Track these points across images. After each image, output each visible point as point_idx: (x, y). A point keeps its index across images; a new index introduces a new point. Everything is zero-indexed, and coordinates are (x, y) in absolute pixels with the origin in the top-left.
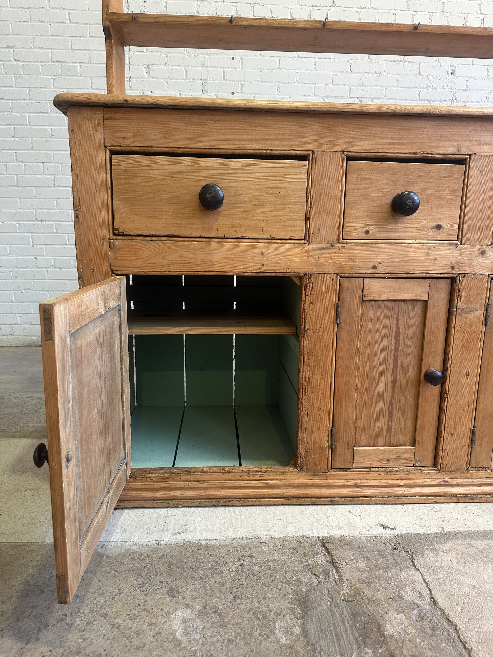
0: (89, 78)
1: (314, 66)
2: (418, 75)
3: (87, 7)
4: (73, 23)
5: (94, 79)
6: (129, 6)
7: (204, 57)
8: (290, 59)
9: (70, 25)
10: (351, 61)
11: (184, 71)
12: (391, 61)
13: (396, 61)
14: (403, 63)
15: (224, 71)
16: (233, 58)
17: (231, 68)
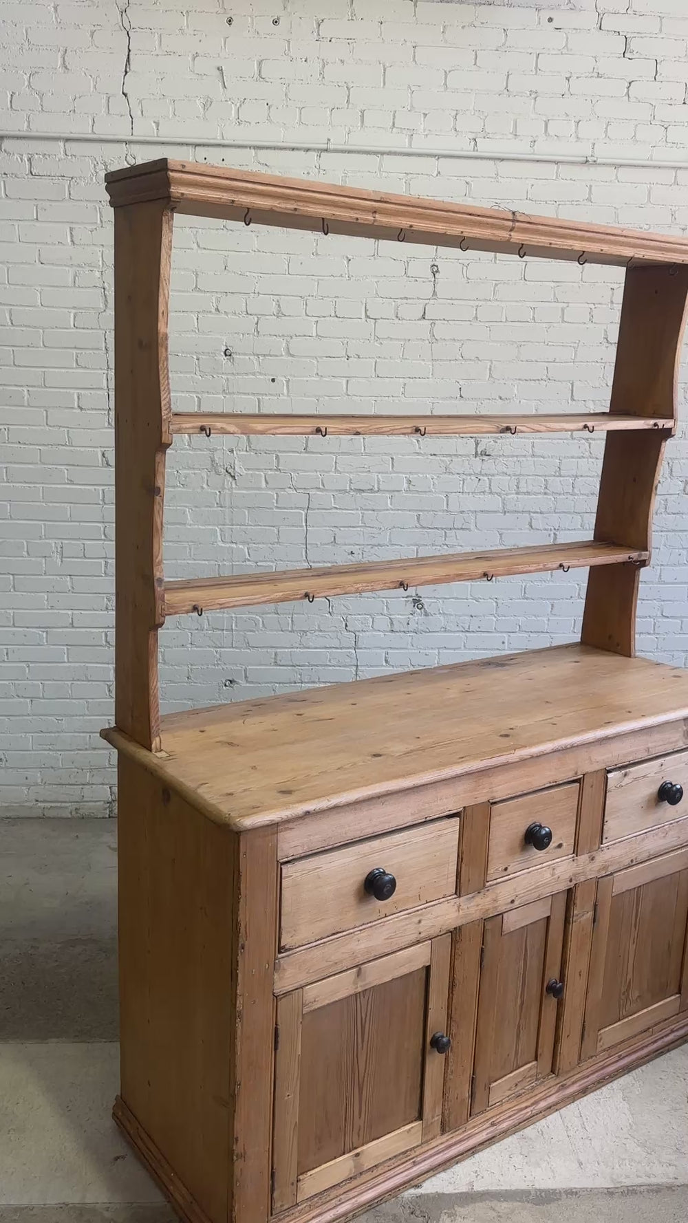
0: (42, 410)
1: (402, 390)
2: (570, 401)
3: (39, 301)
4: (17, 326)
5: (50, 410)
6: (106, 301)
7: (227, 378)
8: (364, 380)
9: (12, 328)
10: (461, 382)
11: (196, 399)
12: (526, 380)
13: (533, 380)
14: (545, 383)
15: (259, 400)
16: (273, 380)
17: (271, 395)
